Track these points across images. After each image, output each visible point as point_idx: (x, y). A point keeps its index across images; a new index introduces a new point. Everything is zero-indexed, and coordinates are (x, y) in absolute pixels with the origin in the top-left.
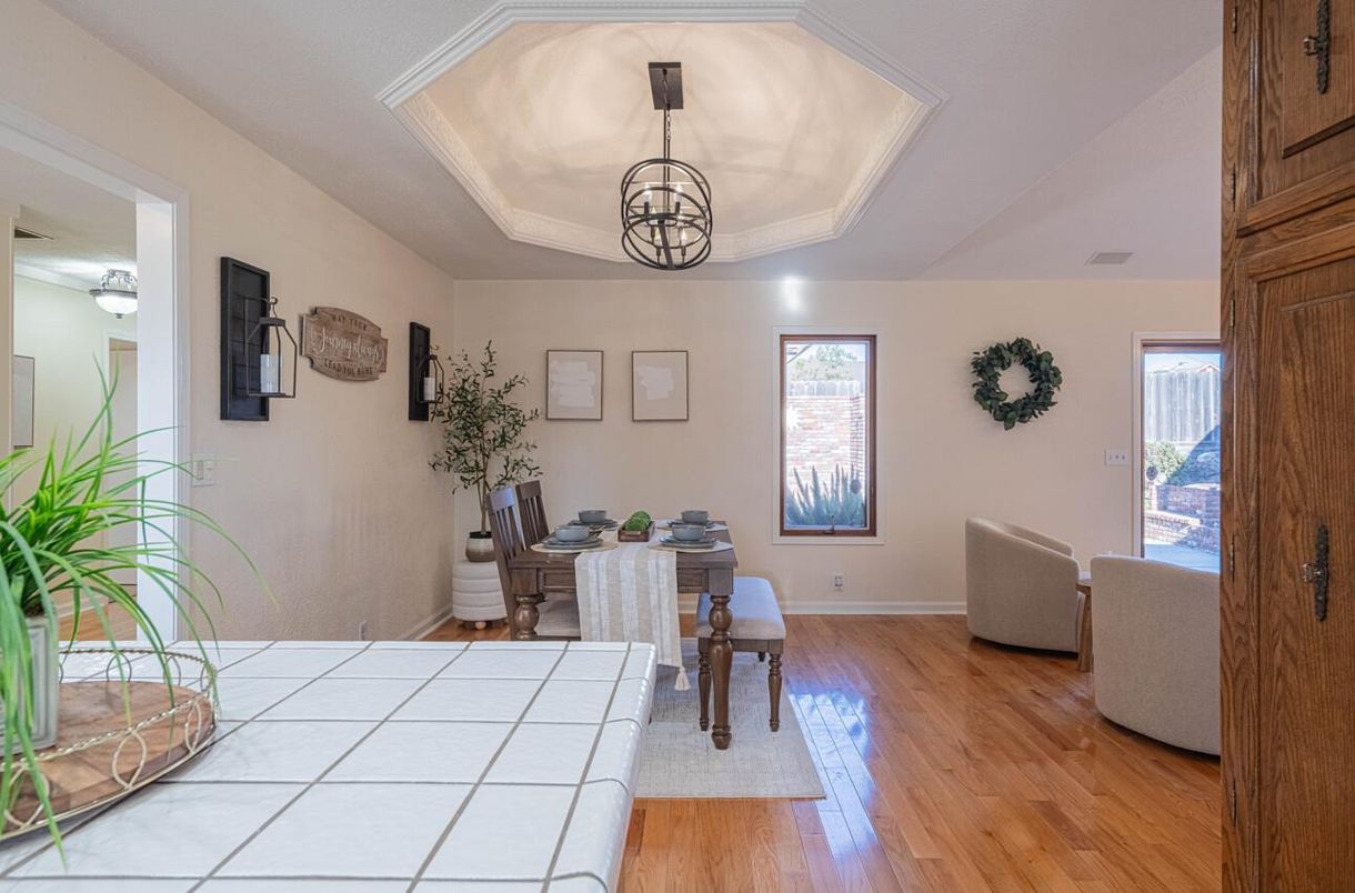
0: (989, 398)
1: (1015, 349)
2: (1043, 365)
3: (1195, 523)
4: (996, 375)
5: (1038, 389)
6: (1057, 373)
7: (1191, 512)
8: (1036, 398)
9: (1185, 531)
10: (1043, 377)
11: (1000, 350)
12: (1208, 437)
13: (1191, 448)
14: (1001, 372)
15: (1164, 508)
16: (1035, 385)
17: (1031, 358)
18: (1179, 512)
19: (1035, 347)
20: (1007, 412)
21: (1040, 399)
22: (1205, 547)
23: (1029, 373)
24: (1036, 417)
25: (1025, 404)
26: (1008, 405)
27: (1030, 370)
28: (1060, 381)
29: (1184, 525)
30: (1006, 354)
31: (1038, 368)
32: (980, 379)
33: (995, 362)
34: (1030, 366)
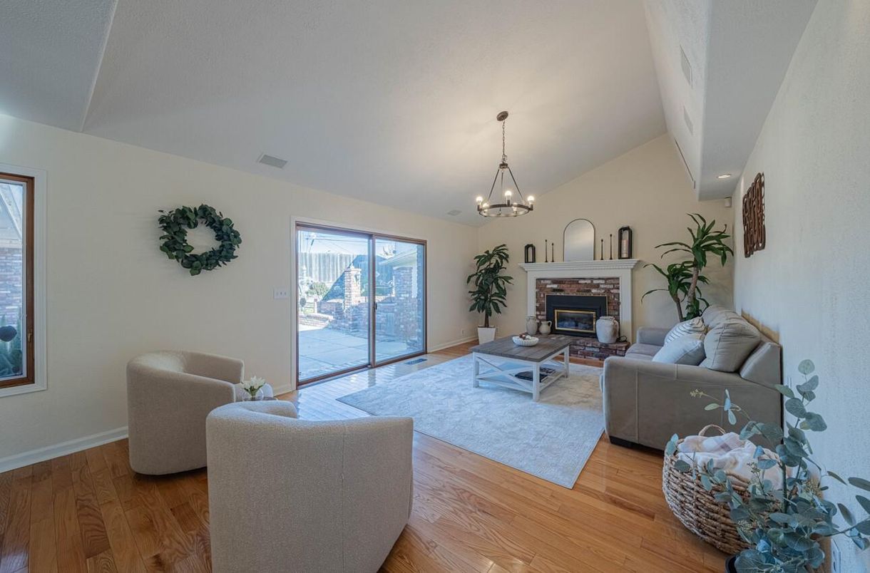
0: (175, 250)
1: (200, 213)
2: (225, 228)
3: (331, 318)
4: (184, 233)
5: (222, 246)
6: (237, 235)
7: (330, 313)
8: (220, 252)
9: (327, 322)
10: (225, 237)
11: (186, 212)
12: (337, 280)
13: (332, 284)
14: (187, 230)
15: (319, 312)
16: (219, 243)
17: (214, 221)
18: (325, 313)
19: (218, 214)
20: (193, 262)
21: (224, 253)
22: (335, 328)
23: (215, 234)
24: (220, 266)
25: (210, 256)
26: (194, 256)
27: (215, 231)
28: (240, 241)
29: (327, 319)
30: (192, 216)
31: (220, 230)
32: (165, 233)
33: (181, 221)
34: (214, 228)
